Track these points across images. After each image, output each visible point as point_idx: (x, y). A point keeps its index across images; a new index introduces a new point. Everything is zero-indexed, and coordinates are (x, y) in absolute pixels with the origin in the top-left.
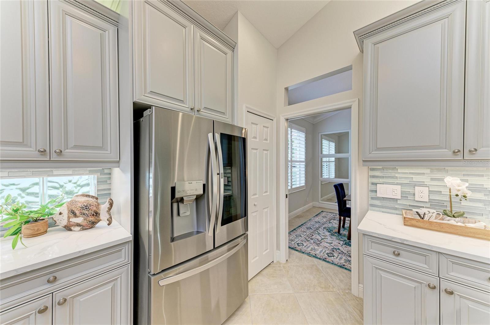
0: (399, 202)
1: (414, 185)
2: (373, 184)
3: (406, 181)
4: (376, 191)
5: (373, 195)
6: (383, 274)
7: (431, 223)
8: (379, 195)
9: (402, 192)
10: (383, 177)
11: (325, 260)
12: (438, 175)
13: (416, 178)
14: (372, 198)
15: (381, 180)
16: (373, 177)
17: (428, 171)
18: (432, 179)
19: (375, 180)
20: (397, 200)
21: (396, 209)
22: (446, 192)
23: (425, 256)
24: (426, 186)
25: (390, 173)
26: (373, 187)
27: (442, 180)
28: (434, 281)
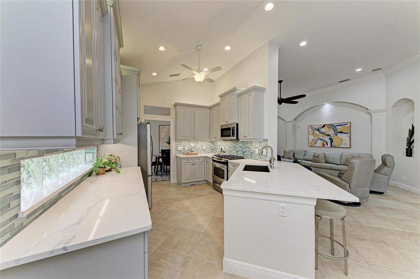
0: (182, 151)
1: (185, 146)
2: (177, 147)
3: (184, 145)
4: (177, 149)
5: (177, 150)
6: (186, 166)
7: (190, 154)
8: (178, 150)
9: (183, 148)
10: (179, 144)
11: (156, 181)
12: (189, 143)
13: (186, 144)
14: (177, 151)
15: (179, 145)
16: (177, 144)
17: (187, 142)
18: (188, 144)
19: (177, 145)
20: (181, 150)
21: (182, 153)
22: (190, 147)
23: (192, 159)
24: (187, 146)
25: (180, 143)
26: (177, 148)
27: (190, 144)
28: (193, 163)
